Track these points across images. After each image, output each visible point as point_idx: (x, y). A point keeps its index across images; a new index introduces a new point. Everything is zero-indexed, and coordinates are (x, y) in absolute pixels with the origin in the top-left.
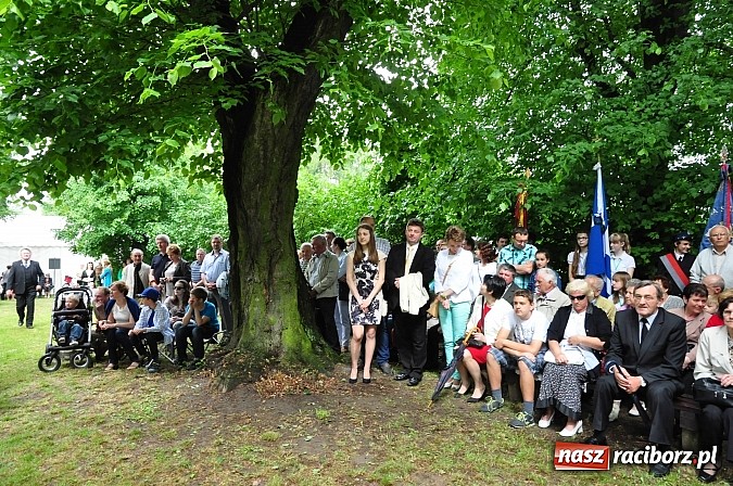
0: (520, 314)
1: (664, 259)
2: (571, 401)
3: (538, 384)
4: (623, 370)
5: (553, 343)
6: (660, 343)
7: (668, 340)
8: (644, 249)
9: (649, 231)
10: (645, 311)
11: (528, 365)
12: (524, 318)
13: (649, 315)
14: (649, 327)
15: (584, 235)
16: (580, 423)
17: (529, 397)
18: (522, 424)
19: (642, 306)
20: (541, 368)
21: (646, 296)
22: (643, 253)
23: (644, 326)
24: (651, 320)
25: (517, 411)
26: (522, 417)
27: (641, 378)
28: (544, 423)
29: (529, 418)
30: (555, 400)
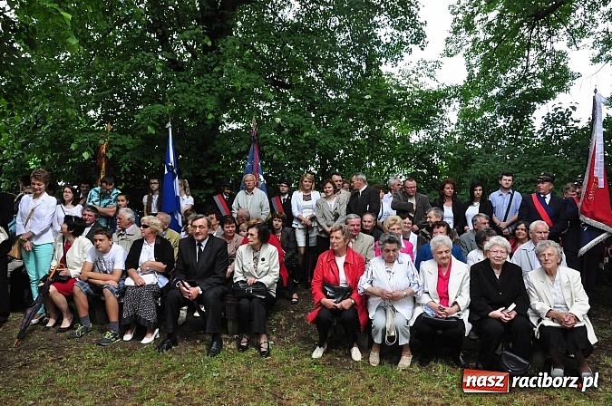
0: (100, 249)
1: (216, 198)
2: (149, 314)
3: (121, 306)
4: (186, 283)
5: (132, 271)
6: (211, 260)
7: (216, 258)
8: (202, 192)
9: (205, 178)
10: (200, 238)
11: (112, 291)
12: (105, 252)
13: (203, 240)
14: (203, 249)
15: (156, 181)
16: (157, 330)
17: (114, 318)
18: (109, 341)
19: (198, 234)
20: (122, 292)
21: (200, 227)
22: (200, 194)
23: (200, 249)
24: (204, 244)
25: (103, 331)
26: (108, 335)
27: (198, 288)
28: (128, 337)
29: (115, 335)
30: (136, 316)
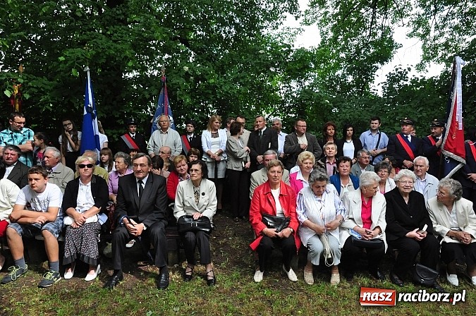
0: (36, 189)
1: (124, 138)
2: (92, 252)
3: (61, 245)
5: (70, 210)
6: (153, 197)
7: (157, 194)
10: (141, 175)
11: (52, 232)
12: (39, 192)
13: (144, 177)
14: (144, 186)
17: (55, 257)
18: (52, 282)
19: (139, 172)
20: (63, 231)
21: (141, 165)
23: (141, 186)
24: (144, 181)
26: (49, 276)
27: (142, 224)
28: (69, 275)
29: (56, 275)
30: (78, 255)
